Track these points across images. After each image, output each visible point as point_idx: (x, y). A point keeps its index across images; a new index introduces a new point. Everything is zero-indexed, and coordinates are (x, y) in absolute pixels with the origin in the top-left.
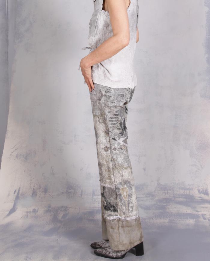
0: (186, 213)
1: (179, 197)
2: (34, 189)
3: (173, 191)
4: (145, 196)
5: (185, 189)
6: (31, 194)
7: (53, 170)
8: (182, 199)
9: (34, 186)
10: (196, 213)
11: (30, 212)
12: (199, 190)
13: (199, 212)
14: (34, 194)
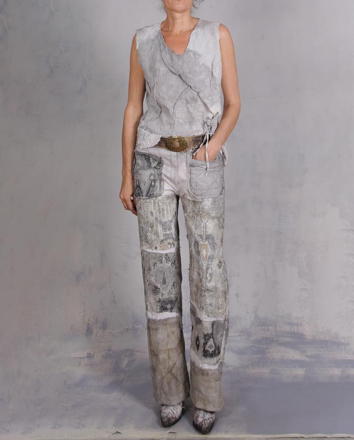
0: (293, 359)
1: (284, 336)
2: (88, 324)
3: (276, 327)
4: (238, 334)
5: (291, 324)
6: (85, 332)
7: (114, 296)
8: (287, 339)
9: (89, 320)
10: (306, 359)
11: (83, 358)
14: (89, 331)
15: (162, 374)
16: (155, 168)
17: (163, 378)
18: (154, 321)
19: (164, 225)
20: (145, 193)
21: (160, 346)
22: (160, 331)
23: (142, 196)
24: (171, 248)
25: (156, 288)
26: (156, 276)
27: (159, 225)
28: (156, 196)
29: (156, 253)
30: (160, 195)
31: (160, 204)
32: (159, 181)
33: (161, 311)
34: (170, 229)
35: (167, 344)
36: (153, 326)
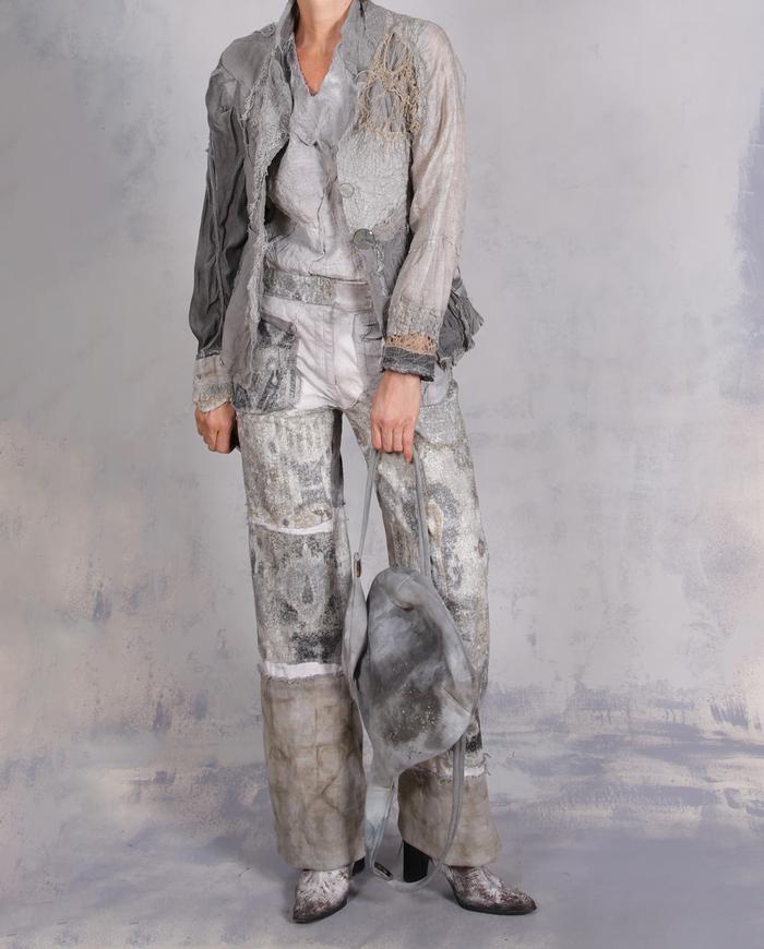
0: (672, 785)
1: (650, 733)
2: (159, 704)
3: (628, 711)
4: (533, 728)
5: (667, 705)
6: (151, 723)
7: (224, 643)
8: (657, 740)
9: (162, 696)
10: (705, 785)
11: (147, 783)
12: (716, 708)
13: (715, 781)
14: (161, 721)
15: (302, 801)
16: (280, 345)
17: (305, 809)
18: (284, 682)
19: (304, 473)
20: (255, 401)
21: (297, 739)
22: (297, 704)
23: (250, 406)
24: (322, 521)
25: (290, 608)
26: (289, 583)
27: (290, 472)
28: (281, 409)
29: (285, 535)
30: (292, 406)
31: (292, 426)
32: (289, 375)
33: (300, 660)
34: (318, 480)
35: (316, 731)
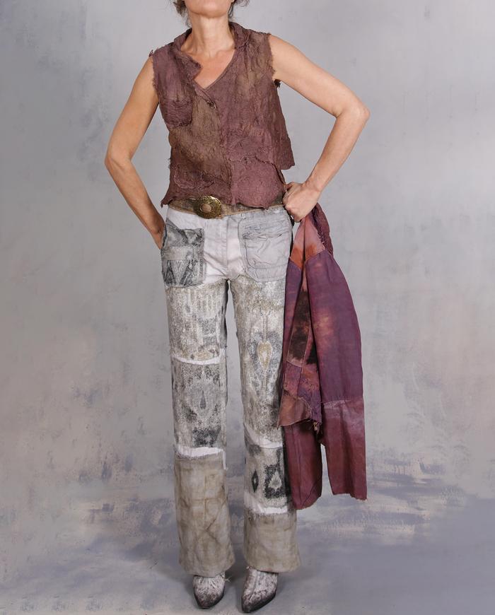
0: (397, 512)
1: (385, 480)
2: (105, 463)
5: (395, 463)
6: (100, 474)
7: (142, 425)
8: (389, 484)
9: (106, 458)
10: (417, 512)
11: (98, 511)
12: (423, 465)
13: (422, 509)
14: (106, 473)
15: (196, 534)
16: (194, 244)
17: (196, 539)
18: (187, 459)
19: (206, 326)
20: (178, 280)
21: (194, 495)
22: (195, 473)
23: (175, 283)
24: (214, 357)
25: (192, 412)
26: (192, 396)
27: (197, 325)
28: (195, 285)
29: (192, 365)
30: (201, 282)
31: (201, 295)
32: (199, 263)
33: (197, 446)
34: (213, 330)
35: (204, 491)
36: (184, 465)
